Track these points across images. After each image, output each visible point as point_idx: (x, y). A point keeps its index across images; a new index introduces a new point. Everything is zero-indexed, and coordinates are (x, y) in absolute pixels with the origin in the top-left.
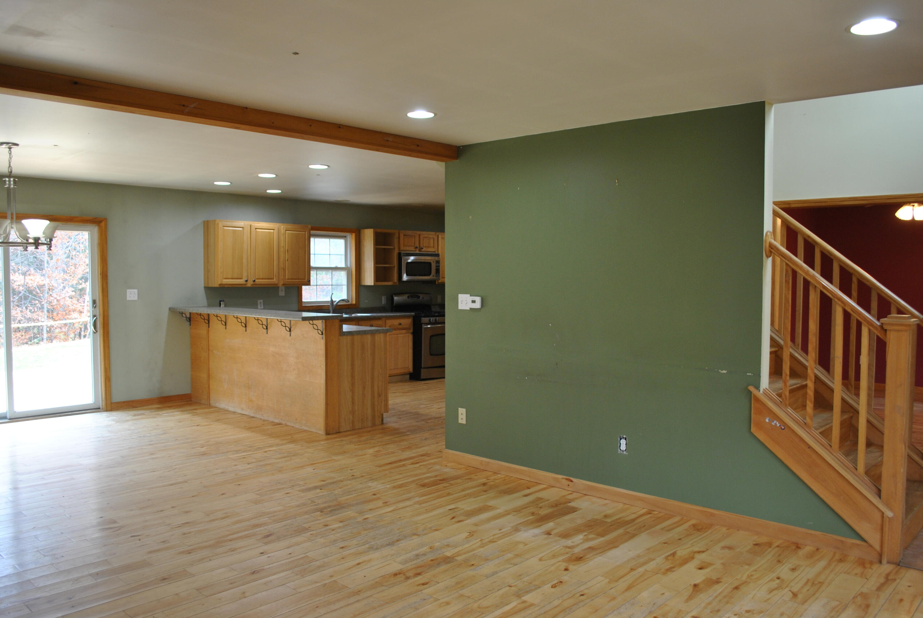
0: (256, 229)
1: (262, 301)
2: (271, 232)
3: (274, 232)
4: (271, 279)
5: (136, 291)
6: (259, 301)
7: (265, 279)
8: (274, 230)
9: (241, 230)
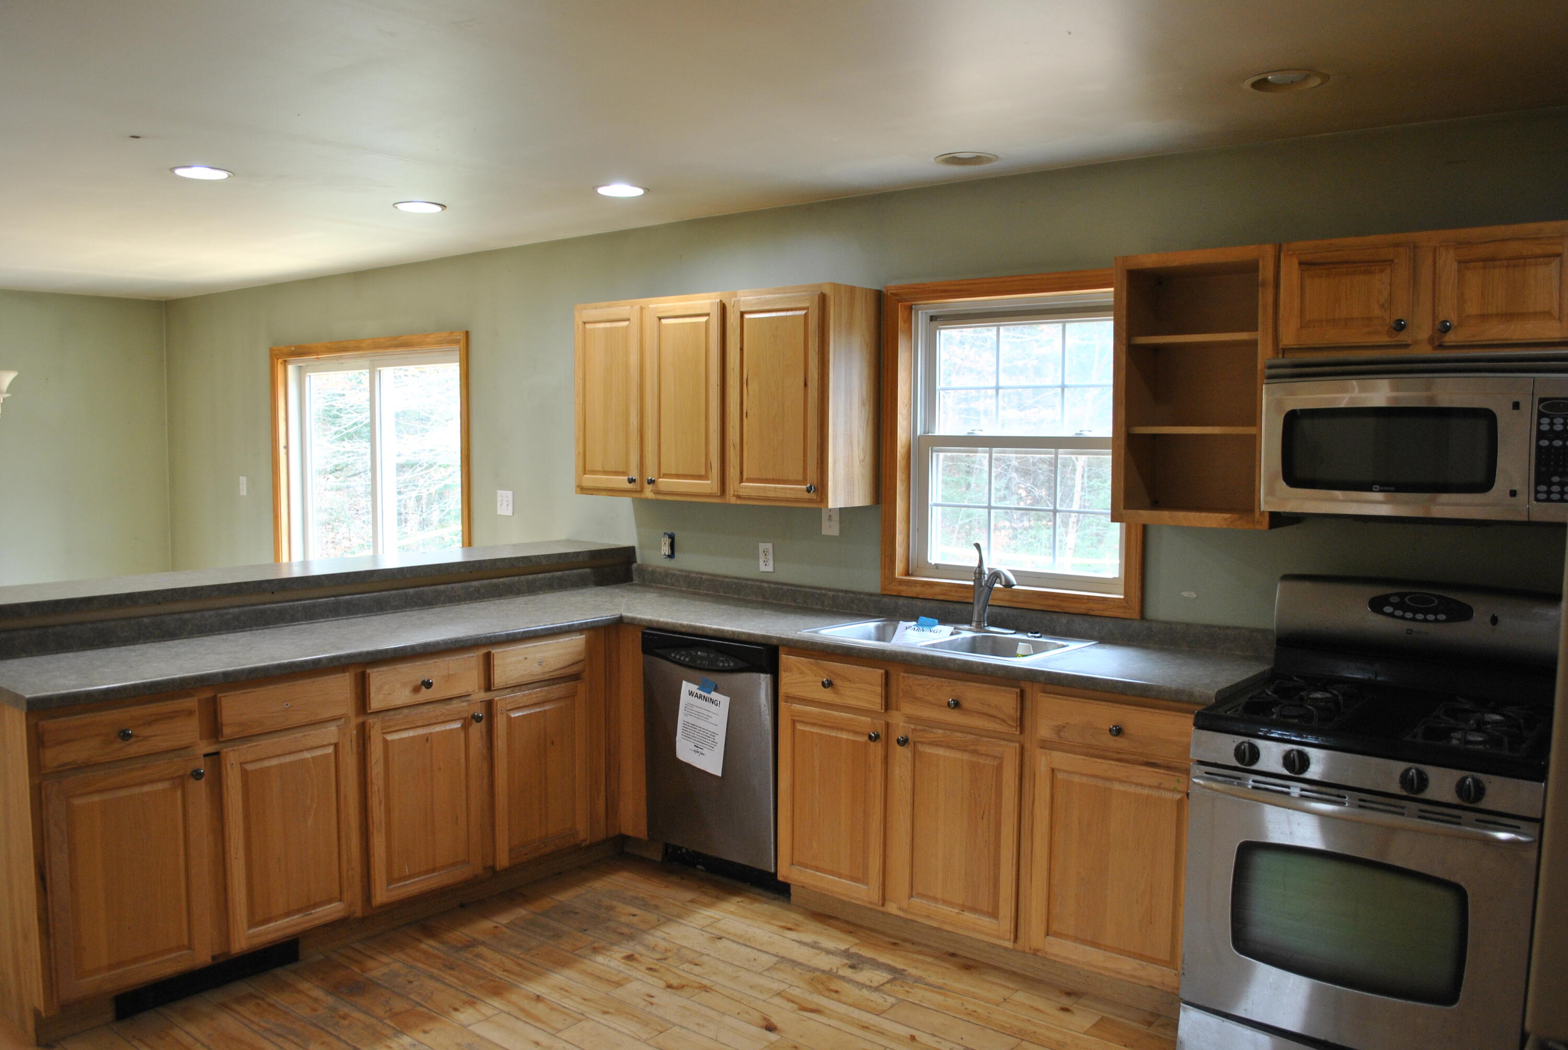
0: (660, 319)
1: (769, 546)
2: (699, 323)
3: (707, 322)
4: (699, 477)
5: (510, 493)
6: (762, 546)
7: (685, 476)
8: (708, 315)
9: (622, 327)
